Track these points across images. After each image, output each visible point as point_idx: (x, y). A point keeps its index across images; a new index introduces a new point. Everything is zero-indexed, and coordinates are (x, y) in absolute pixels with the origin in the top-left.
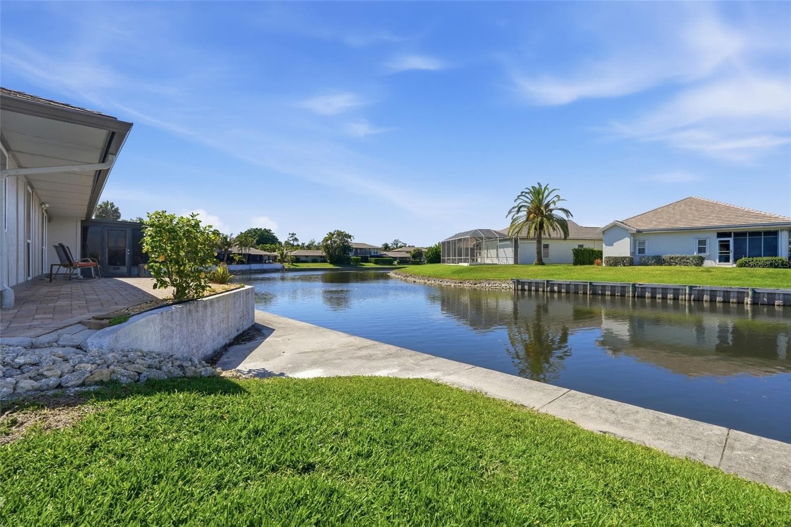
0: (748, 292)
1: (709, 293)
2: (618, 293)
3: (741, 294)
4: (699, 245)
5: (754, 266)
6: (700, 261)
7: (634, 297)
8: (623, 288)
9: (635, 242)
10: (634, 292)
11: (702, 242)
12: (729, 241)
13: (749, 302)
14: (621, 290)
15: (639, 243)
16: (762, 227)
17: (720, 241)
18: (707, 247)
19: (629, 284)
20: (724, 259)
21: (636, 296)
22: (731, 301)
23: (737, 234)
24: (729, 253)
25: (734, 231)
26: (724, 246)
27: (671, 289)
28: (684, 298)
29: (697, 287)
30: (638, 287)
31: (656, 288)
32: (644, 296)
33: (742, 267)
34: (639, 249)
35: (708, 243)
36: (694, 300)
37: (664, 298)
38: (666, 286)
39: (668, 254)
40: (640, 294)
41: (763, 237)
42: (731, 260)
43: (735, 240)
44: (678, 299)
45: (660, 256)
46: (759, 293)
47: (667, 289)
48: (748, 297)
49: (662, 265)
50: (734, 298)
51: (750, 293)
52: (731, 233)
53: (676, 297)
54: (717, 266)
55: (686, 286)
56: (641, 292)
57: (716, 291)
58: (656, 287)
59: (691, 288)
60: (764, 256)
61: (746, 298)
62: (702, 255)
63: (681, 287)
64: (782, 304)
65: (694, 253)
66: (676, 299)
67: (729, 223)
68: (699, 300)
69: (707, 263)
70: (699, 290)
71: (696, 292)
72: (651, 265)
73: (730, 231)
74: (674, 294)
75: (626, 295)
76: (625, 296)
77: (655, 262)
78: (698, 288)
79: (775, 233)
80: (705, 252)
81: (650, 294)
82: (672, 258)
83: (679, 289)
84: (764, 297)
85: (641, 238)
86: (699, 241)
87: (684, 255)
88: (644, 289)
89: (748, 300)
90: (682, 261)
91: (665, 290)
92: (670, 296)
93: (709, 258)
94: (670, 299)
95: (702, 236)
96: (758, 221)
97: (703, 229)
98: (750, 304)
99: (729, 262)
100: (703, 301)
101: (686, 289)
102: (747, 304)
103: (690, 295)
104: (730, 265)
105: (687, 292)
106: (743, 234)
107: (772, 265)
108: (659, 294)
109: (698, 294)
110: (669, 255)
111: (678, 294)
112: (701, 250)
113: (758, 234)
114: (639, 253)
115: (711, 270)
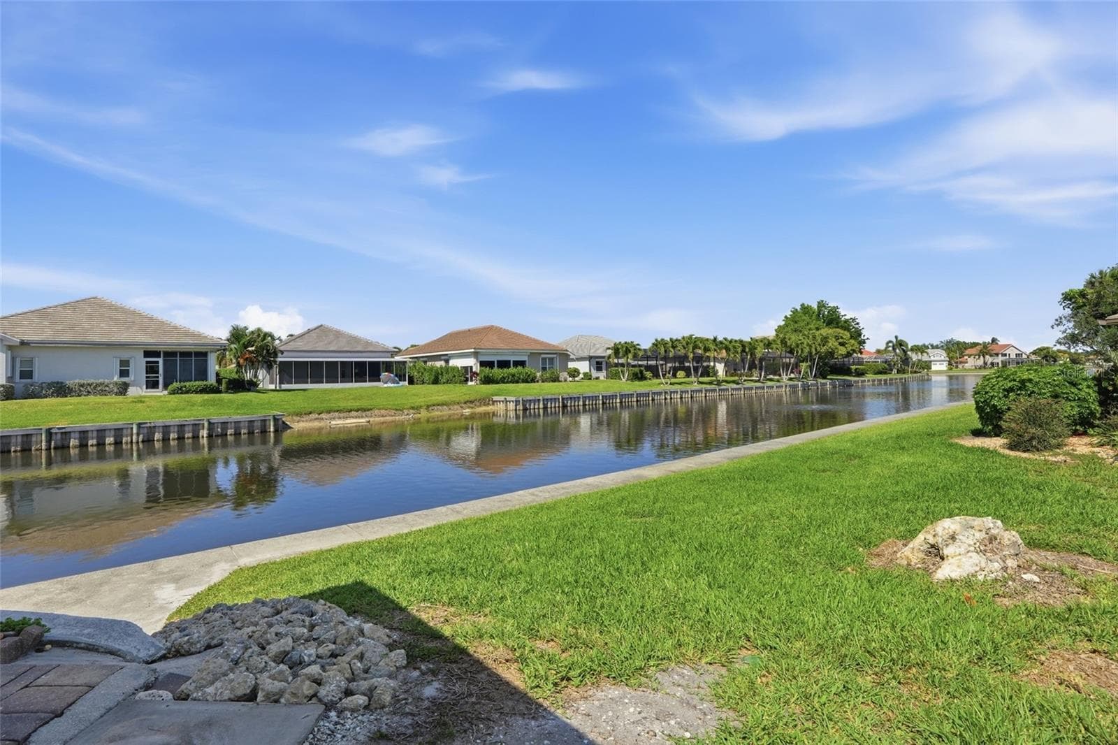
0: (204, 424)
1: (161, 429)
2: (16, 446)
3: (196, 427)
4: (120, 366)
5: (187, 392)
6: (123, 389)
7: (48, 449)
8: (27, 437)
9: (13, 360)
10: (49, 441)
11: (125, 363)
12: (158, 362)
13: (205, 435)
14: (22, 441)
15: (21, 361)
16: (193, 347)
17: (147, 362)
18: (131, 369)
19: (41, 429)
20: (152, 384)
21: (52, 447)
22: (186, 436)
23: (167, 354)
24: (158, 377)
25: (165, 350)
26: (152, 369)
27: (110, 429)
28: (129, 440)
29: (146, 423)
30: (56, 433)
31: (87, 431)
32: (66, 445)
33: (174, 394)
34: (21, 371)
35: (132, 364)
36: (143, 442)
37: (101, 444)
38: (104, 426)
39: (76, 379)
40: (59, 444)
41: (178, 358)
42: (161, 386)
43: (165, 361)
44: (121, 443)
45: (62, 383)
46: (214, 423)
47: (105, 430)
48: (203, 429)
49: (66, 396)
50: (189, 433)
51: (206, 425)
52: (160, 352)
53: (118, 441)
54: (144, 394)
55: (132, 424)
56: (62, 439)
57: (170, 426)
58: (88, 429)
59: (139, 425)
60: (195, 380)
61: (201, 431)
62: (125, 379)
63: (126, 426)
64: (233, 433)
65: (113, 378)
66: (118, 443)
67: (159, 340)
68: (149, 441)
69: (133, 391)
70: (150, 427)
71: (146, 431)
72: (46, 397)
73: (158, 350)
74: (115, 437)
75: (33, 448)
76: (31, 450)
77: (53, 393)
78: (148, 425)
79: (205, 354)
80: (128, 376)
81: (77, 441)
82: (82, 386)
83: (122, 429)
84: (218, 428)
85: (26, 353)
86: (121, 361)
87: (101, 381)
88: (66, 434)
89: (204, 433)
90: (99, 389)
91: (101, 433)
92: (110, 440)
93: (135, 384)
94: (110, 444)
95: (125, 355)
96: (189, 340)
97: (128, 345)
98: (207, 437)
99: (158, 388)
100: (154, 440)
101: (132, 428)
102: (203, 437)
103: (138, 434)
104: (160, 392)
105: (135, 431)
106: (173, 354)
107: (205, 390)
108: (92, 439)
109: (148, 433)
110: (77, 381)
111: (121, 436)
112: (124, 373)
113: (188, 354)
114: (20, 378)
115: (143, 399)
